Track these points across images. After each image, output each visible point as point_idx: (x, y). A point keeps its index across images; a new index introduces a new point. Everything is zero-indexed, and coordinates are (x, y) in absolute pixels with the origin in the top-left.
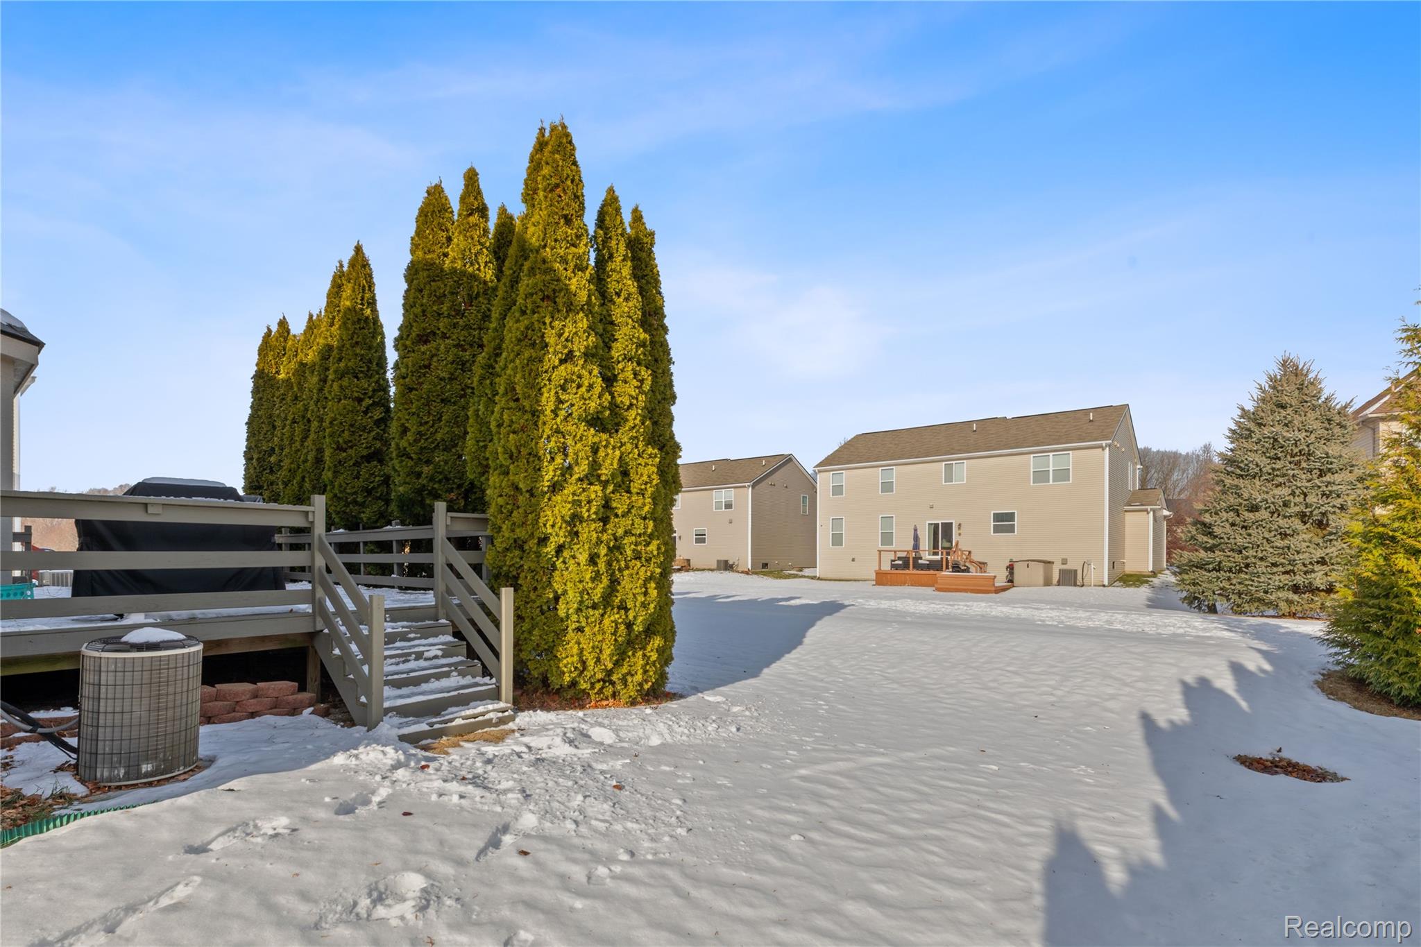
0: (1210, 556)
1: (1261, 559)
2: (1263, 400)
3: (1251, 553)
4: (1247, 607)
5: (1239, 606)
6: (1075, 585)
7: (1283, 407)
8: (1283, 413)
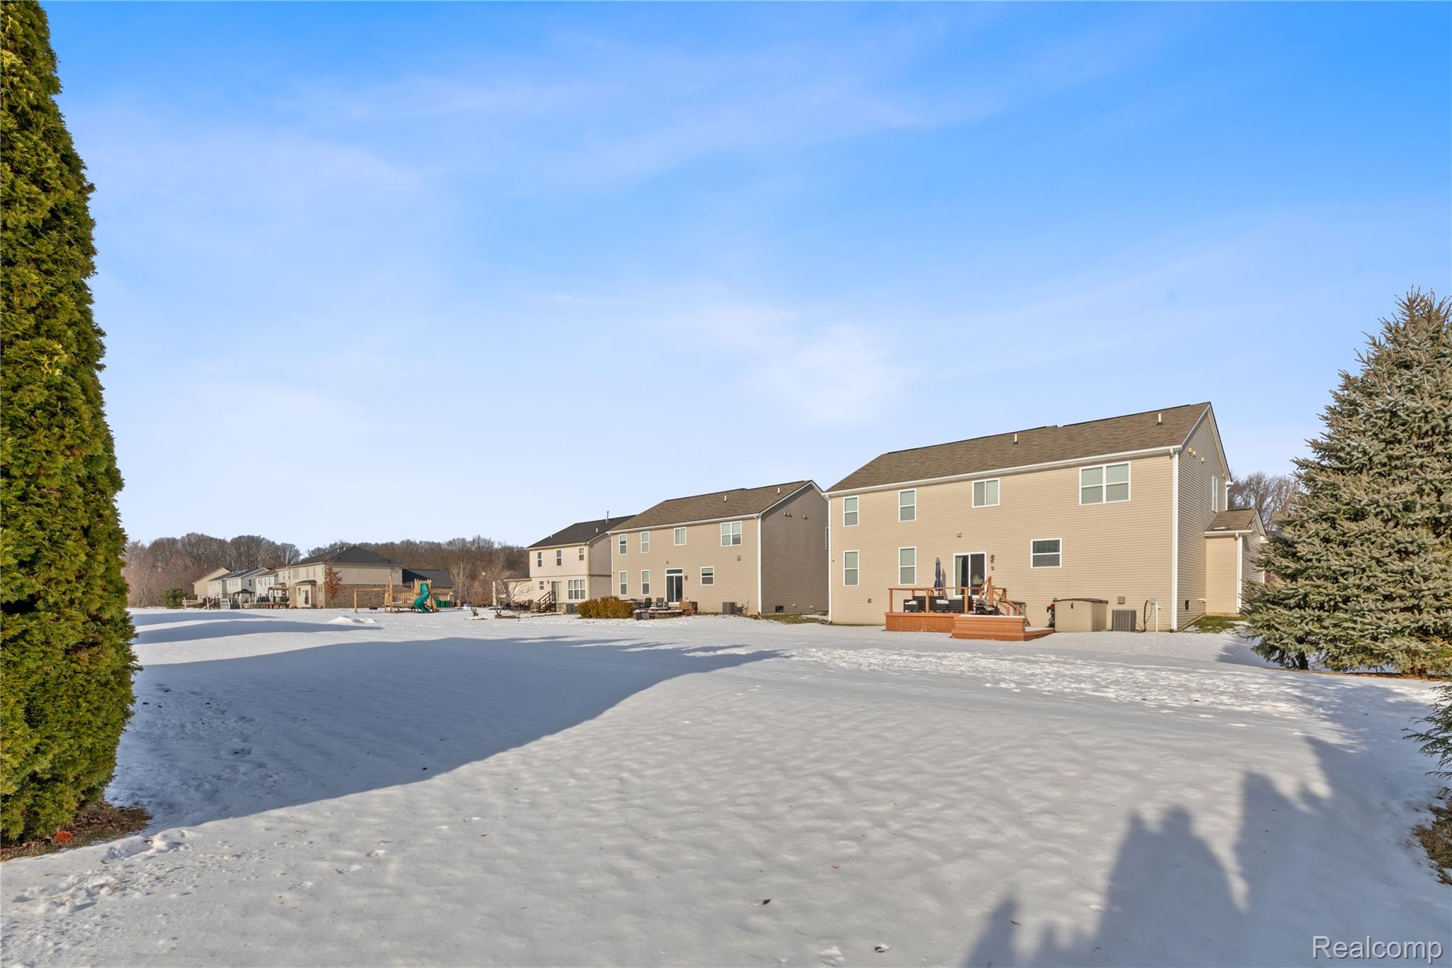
0: (1290, 586)
1: (1368, 590)
2: (1377, 360)
3: (1352, 580)
4: (1346, 660)
5: (1335, 658)
6: (1133, 630)
7: (1408, 367)
8: (1407, 374)
